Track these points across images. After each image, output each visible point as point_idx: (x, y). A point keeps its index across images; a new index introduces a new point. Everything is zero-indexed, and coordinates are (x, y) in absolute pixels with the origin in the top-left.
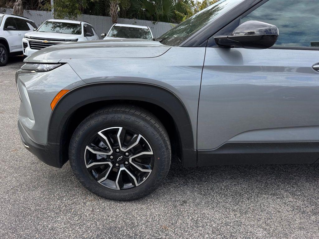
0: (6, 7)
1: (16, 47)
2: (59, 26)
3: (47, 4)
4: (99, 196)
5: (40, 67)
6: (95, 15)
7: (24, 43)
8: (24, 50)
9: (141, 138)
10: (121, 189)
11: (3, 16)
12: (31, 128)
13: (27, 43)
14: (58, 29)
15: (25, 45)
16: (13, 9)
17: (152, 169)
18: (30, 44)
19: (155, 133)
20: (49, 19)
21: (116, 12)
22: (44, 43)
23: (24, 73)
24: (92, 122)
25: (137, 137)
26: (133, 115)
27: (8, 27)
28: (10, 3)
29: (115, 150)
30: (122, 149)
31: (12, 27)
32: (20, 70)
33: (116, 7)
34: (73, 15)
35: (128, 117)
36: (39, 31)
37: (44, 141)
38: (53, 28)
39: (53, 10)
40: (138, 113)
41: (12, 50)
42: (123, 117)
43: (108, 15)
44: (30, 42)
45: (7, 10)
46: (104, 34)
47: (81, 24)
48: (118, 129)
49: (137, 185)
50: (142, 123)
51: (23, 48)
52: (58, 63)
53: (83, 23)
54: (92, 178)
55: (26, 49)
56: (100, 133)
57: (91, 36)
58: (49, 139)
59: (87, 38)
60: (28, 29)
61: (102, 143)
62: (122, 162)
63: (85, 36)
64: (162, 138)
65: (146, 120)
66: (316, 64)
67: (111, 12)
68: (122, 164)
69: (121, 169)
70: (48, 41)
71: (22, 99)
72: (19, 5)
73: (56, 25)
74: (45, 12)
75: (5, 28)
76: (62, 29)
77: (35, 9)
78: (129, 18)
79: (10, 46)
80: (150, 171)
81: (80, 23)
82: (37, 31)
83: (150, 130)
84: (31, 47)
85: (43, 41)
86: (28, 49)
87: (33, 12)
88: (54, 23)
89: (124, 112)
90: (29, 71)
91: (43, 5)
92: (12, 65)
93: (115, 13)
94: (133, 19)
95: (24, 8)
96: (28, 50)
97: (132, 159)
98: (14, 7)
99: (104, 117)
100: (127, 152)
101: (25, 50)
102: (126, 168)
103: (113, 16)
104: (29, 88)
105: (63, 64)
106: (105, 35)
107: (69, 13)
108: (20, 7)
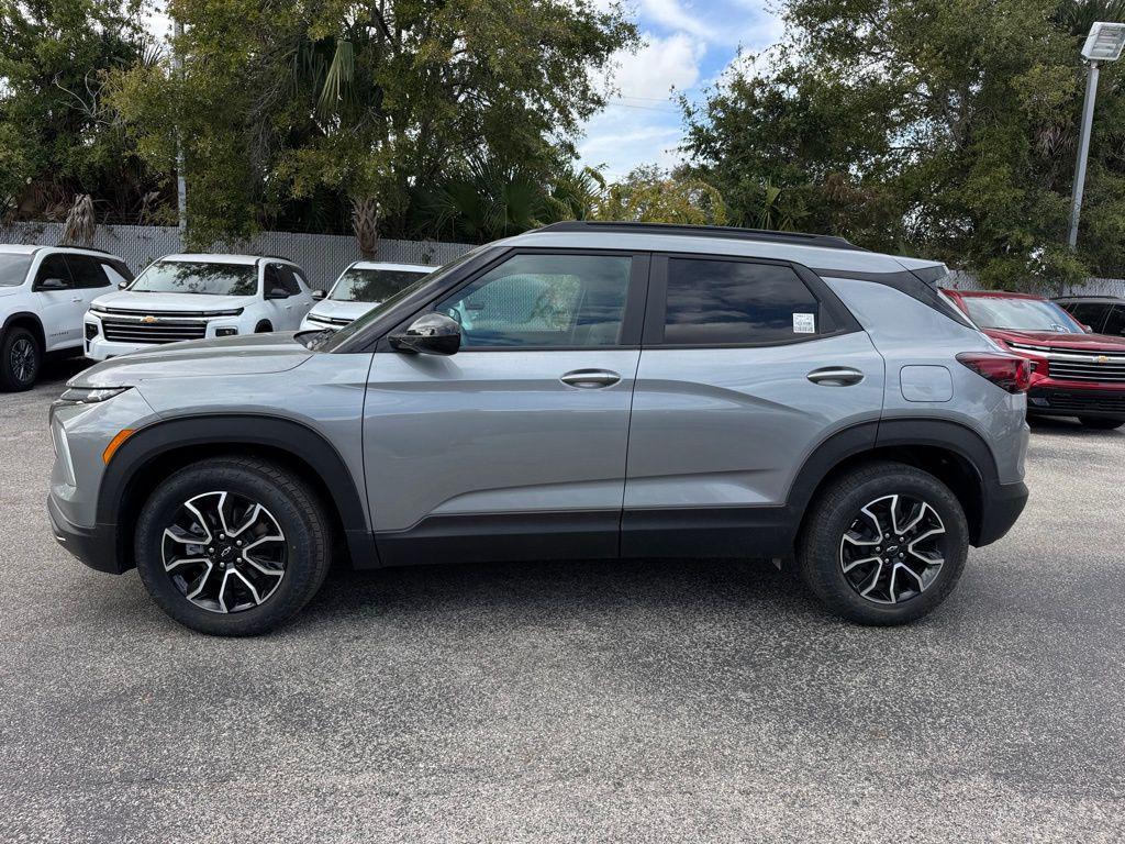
0: (45, 219)
1: (65, 335)
2: (197, 273)
3: (165, 207)
4: (189, 627)
5: (93, 395)
6: (308, 233)
7: (87, 325)
8: (88, 343)
9: (261, 510)
10: (229, 612)
11: (34, 253)
12: (68, 499)
13: (96, 326)
14: (195, 279)
15: (91, 331)
16: (66, 225)
17: (285, 569)
18: (105, 328)
19: (285, 500)
20: (166, 254)
21: (371, 223)
22: (145, 324)
23: (65, 405)
24: (175, 484)
25: (253, 509)
26: (245, 468)
27: (47, 282)
28: (59, 208)
29: (215, 537)
30: (229, 534)
31: (58, 282)
32: (60, 401)
33: (372, 211)
34: (240, 236)
35: (235, 472)
36: (135, 288)
37: (90, 521)
38: (179, 277)
39: (183, 223)
40: (254, 466)
41: (53, 345)
42: (225, 473)
43: (350, 232)
44: (104, 322)
45: (49, 227)
46: (320, 293)
47: (257, 266)
48: (220, 495)
49: (259, 602)
50: (260, 483)
51: (85, 340)
52: (121, 388)
53: (263, 262)
54: (176, 591)
55: (94, 341)
56: (187, 504)
57: (286, 297)
58: (99, 518)
59: (273, 303)
60: (103, 282)
61: (195, 525)
62: (232, 558)
63: (266, 298)
64: (299, 509)
65: (267, 478)
66: (565, 375)
67: (359, 225)
68: (230, 562)
69: (229, 572)
70: (156, 319)
71: (59, 454)
72: (83, 214)
73: (187, 270)
74: (159, 229)
75: (39, 286)
76: (205, 280)
77: (132, 220)
78: (413, 239)
79: (47, 332)
80: (281, 573)
81: (253, 263)
82: (129, 290)
83: (276, 494)
84: (106, 335)
85: (142, 318)
86: (99, 341)
87: (125, 231)
88: (183, 264)
89: (229, 465)
90: (73, 402)
91: (153, 210)
92: (48, 387)
93: (369, 227)
94: (425, 242)
95: (99, 220)
96: (99, 344)
97: (248, 551)
98: (68, 220)
99: (194, 474)
100: (238, 537)
101: (91, 345)
102: (237, 569)
103: (363, 235)
104: (71, 429)
105: (128, 388)
106: (324, 295)
107: (228, 229)
108: (86, 219)
